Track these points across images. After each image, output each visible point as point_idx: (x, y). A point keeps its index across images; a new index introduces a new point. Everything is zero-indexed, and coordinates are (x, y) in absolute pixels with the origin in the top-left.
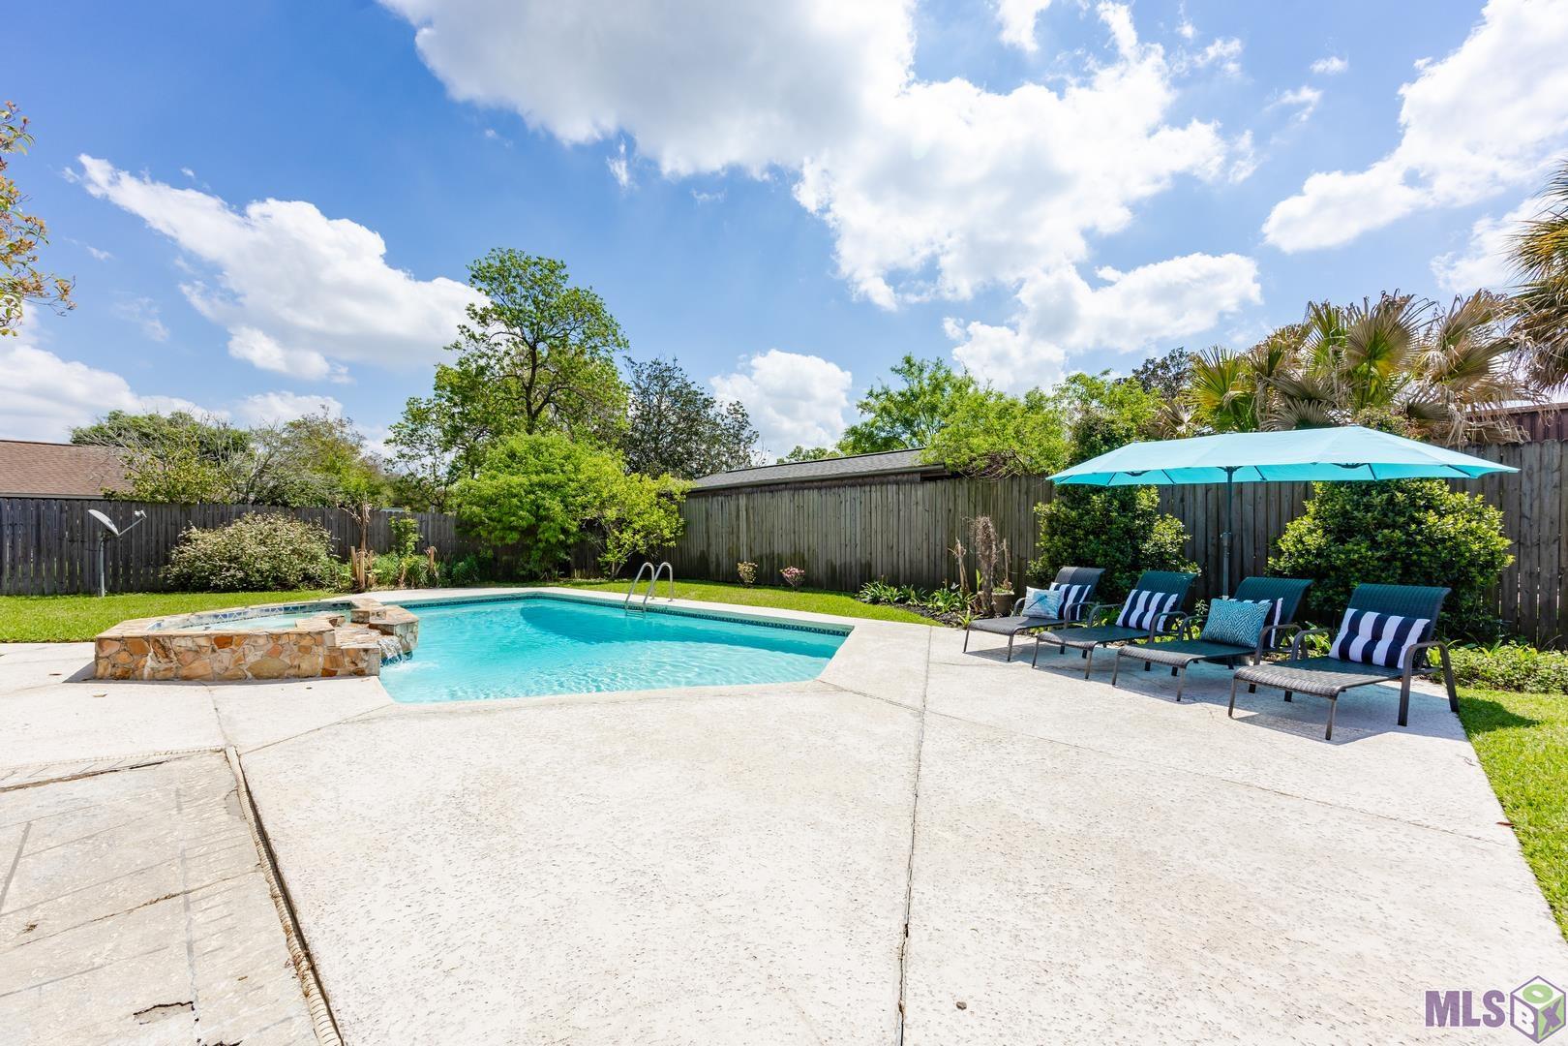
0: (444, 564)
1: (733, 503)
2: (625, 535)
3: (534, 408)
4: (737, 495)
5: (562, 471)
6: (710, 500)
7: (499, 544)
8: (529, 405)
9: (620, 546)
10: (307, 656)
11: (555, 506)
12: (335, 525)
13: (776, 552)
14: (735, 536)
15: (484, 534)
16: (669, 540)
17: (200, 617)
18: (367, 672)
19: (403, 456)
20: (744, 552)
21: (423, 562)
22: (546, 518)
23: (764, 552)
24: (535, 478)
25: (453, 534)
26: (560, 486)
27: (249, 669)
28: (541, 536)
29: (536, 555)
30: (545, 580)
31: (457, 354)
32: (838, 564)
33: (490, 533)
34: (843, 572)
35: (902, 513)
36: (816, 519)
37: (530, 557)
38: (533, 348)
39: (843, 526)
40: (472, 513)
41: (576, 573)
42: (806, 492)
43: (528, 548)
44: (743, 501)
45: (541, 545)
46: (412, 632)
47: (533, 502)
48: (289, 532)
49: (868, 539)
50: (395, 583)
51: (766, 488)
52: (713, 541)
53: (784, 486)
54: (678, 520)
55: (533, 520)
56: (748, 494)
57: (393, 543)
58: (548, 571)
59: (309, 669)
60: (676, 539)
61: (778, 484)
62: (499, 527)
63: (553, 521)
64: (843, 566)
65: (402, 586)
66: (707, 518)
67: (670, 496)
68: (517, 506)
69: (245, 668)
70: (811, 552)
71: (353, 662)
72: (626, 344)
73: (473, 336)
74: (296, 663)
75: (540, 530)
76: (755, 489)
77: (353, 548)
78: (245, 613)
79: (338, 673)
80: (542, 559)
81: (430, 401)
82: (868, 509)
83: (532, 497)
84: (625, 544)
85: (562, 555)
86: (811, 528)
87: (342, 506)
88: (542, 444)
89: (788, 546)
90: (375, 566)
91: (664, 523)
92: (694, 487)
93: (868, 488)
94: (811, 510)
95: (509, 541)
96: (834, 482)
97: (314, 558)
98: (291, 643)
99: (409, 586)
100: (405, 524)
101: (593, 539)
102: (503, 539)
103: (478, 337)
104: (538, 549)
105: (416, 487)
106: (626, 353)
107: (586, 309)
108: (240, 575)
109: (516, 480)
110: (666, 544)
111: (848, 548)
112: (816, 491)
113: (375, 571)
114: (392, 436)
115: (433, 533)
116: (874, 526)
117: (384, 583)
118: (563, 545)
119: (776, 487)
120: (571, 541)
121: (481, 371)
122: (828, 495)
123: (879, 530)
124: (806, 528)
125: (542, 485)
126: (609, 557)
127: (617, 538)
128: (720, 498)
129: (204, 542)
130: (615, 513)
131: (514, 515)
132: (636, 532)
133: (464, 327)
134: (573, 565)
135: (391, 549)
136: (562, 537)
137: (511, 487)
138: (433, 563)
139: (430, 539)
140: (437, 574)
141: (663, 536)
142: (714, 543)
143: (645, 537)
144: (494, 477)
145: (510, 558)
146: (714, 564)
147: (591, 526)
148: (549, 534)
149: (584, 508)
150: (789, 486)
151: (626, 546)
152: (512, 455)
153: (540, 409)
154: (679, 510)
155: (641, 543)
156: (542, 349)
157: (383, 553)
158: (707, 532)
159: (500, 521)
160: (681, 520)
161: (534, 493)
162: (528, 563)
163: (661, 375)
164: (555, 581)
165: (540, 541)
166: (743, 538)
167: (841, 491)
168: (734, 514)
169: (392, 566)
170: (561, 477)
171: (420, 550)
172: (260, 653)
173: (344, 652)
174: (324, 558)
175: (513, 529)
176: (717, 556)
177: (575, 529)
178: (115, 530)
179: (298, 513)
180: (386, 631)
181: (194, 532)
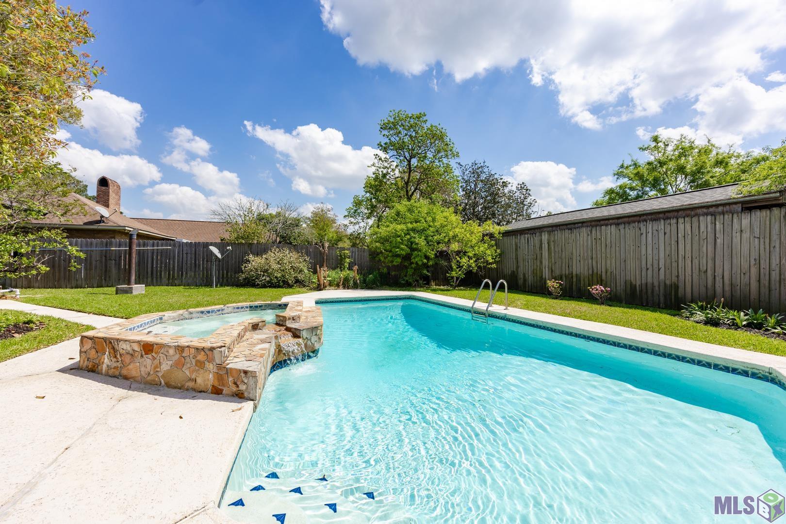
0: (362, 276)
1: (537, 239)
2: (464, 260)
3: (410, 193)
4: (541, 233)
5: (425, 221)
6: (519, 237)
7: (390, 265)
8: (407, 191)
9: (460, 267)
10: (202, 371)
11: (421, 242)
12: (312, 254)
13: (574, 273)
14: (538, 261)
15: (382, 259)
16: (491, 264)
17: (191, 313)
18: (246, 395)
19: (352, 223)
20: (546, 273)
21: (352, 274)
22: (416, 250)
23: (564, 273)
24: (410, 225)
25: (368, 259)
26: (424, 230)
27: (163, 376)
28: (413, 260)
29: (410, 272)
30: (415, 286)
31: (373, 169)
32: (638, 283)
33: (385, 258)
34: (644, 291)
35: (718, 241)
36: (613, 249)
37: (407, 272)
38: (409, 161)
39: (643, 252)
40: (376, 247)
41: (433, 283)
42: (603, 227)
43: (406, 267)
44: (545, 237)
45: (413, 266)
46: (316, 335)
47: (409, 240)
48: (290, 257)
49: (674, 265)
50: (338, 286)
51: (565, 227)
52: (521, 264)
53: (580, 225)
54: (496, 251)
55: (408, 250)
56: (549, 232)
57: (338, 264)
58: (417, 281)
59: (202, 384)
60: (495, 262)
61: (574, 224)
62: (390, 255)
63: (420, 251)
64: (644, 287)
65: (341, 287)
66: (516, 250)
67: (491, 236)
68: (400, 242)
69: (160, 374)
70: (609, 273)
71: (235, 383)
72: (457, 155)
73: (380, 159)
74: (193, 377)
75: (413, 257)
76: (554, 228)
77: (318, 266)
78: (223, 310)
79: (224, 392)
80: (414, 274)
81: (363, 196)
82: (674, 238)
83: (408, 237)
84: (463, 265)
85: (425, 272)
86: (608, 255)
87: (316, 244)
88: (414, 207)
89: (586, 268)
90: (328, 276)
91: (488, 252)
92: (506, 229)
93: (674, 221)
94: (609, 240)
95: (395, 263)
96: (635, 219)
97: (301, 271)
98: (191, 356)
99: (344, 288)
100: (344, 253)
101: (444, 263)
102: (392, 262)
103: (383, 159)
104: (412, 268)
105: (356, 237)
106: (458, 160)
107: (437, 136)
108: (268, 279)
109: (399, 227)
110: (489, 266)
111: (650, 272)
112: (613, 227)
113: (328, 279)
114: (347, 214)
115: (358, 258)
116: (681, 252)
117: (332, 286)
118: (426, 266)
119: (573, 226)
120: (431, 263)
121: (384, 176)
122: (627, 229)
123: (688, 254)
124: (604, 255)
125: (413, 230)
126: (454, 274)
127: (458, 261)
128: (526, 235)
129: (255, 262)
130: (457, 245)
131: (398, 248)
132: (470, 258)
133: (377, 155)
134: (430, 277)
135: (338, 267)
136: (425, 261)
137: (397, 231)
138: (356, 275)
139: (356, 262)
140: (358, 281)
141: (487, 261)
142: (522, 266)
143: (476, 261)
144: (388, 226)
145: (397, 273)
146: (522, 280)
147: (443, 255)
148: (418, 260)
149: (438, 243)
150: (584, 224)
151: (464, 267)
152: (398, 214)
153: (413, 194)
154: (496, 244)
155: (473, 265)
156: (414, 162)
157: (334, 269)
158: (517, 259)
159: (391, 251)
160: (498, 251)
161: (409, 234)
162: (406, 276)
163: (477, 171)
164: (421, 287)
165: (412, 263)
166: (545, 262)
167: (641, 225)
168: (538, 246)
169: (336, 276)
170: (425, 225)
171: (350, 269)
172: (170, 363)
173: (229, 371)
174: (306, 271)
175: (398, 256)
176: (524, 275)
177: (433, 256)
178: (219, 256)
179: (296, 248)
180: (296, 334)
181: (251, 257)
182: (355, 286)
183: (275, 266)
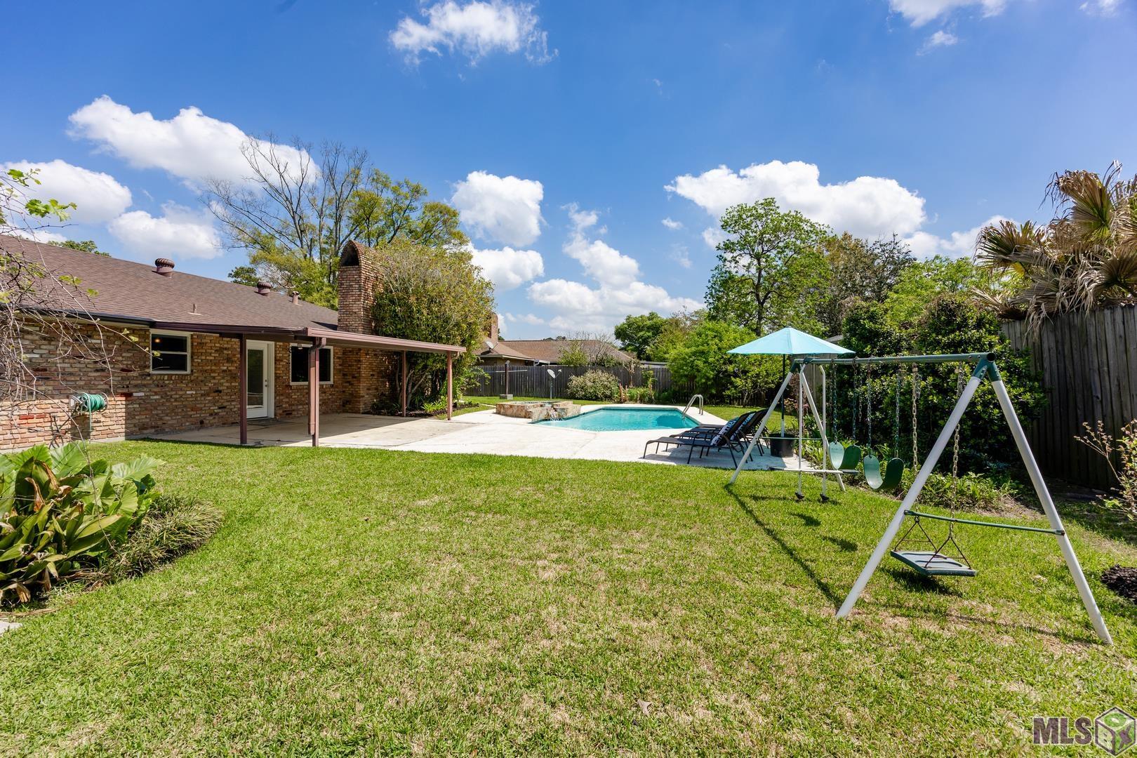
0: (657, 393)
3: (762, 297)
8: (758, 296)
21: (648, 391)
48: (602, 377)
50: (636, 401)
63: (700, 372)
65: (638, 402)
87: (625, 366)
97: (609, 388)
99: (641, 402)
100: (649, 373)
108: (584, 394)
113: (628, 394)
115: (662, 377)
117: (632, 400)
129: (576, 381)
136: (703, 381)
138: (652, 392)
139: (661, 381)
140: (653, 398)
148: (698, 379)
153: (766, 297)
169: (636, 393)
178: (554, 376)
179: (608, 369)
180: (556, 410)
181: (573, 377)
182: (650, 402)
183: (589, 384)
